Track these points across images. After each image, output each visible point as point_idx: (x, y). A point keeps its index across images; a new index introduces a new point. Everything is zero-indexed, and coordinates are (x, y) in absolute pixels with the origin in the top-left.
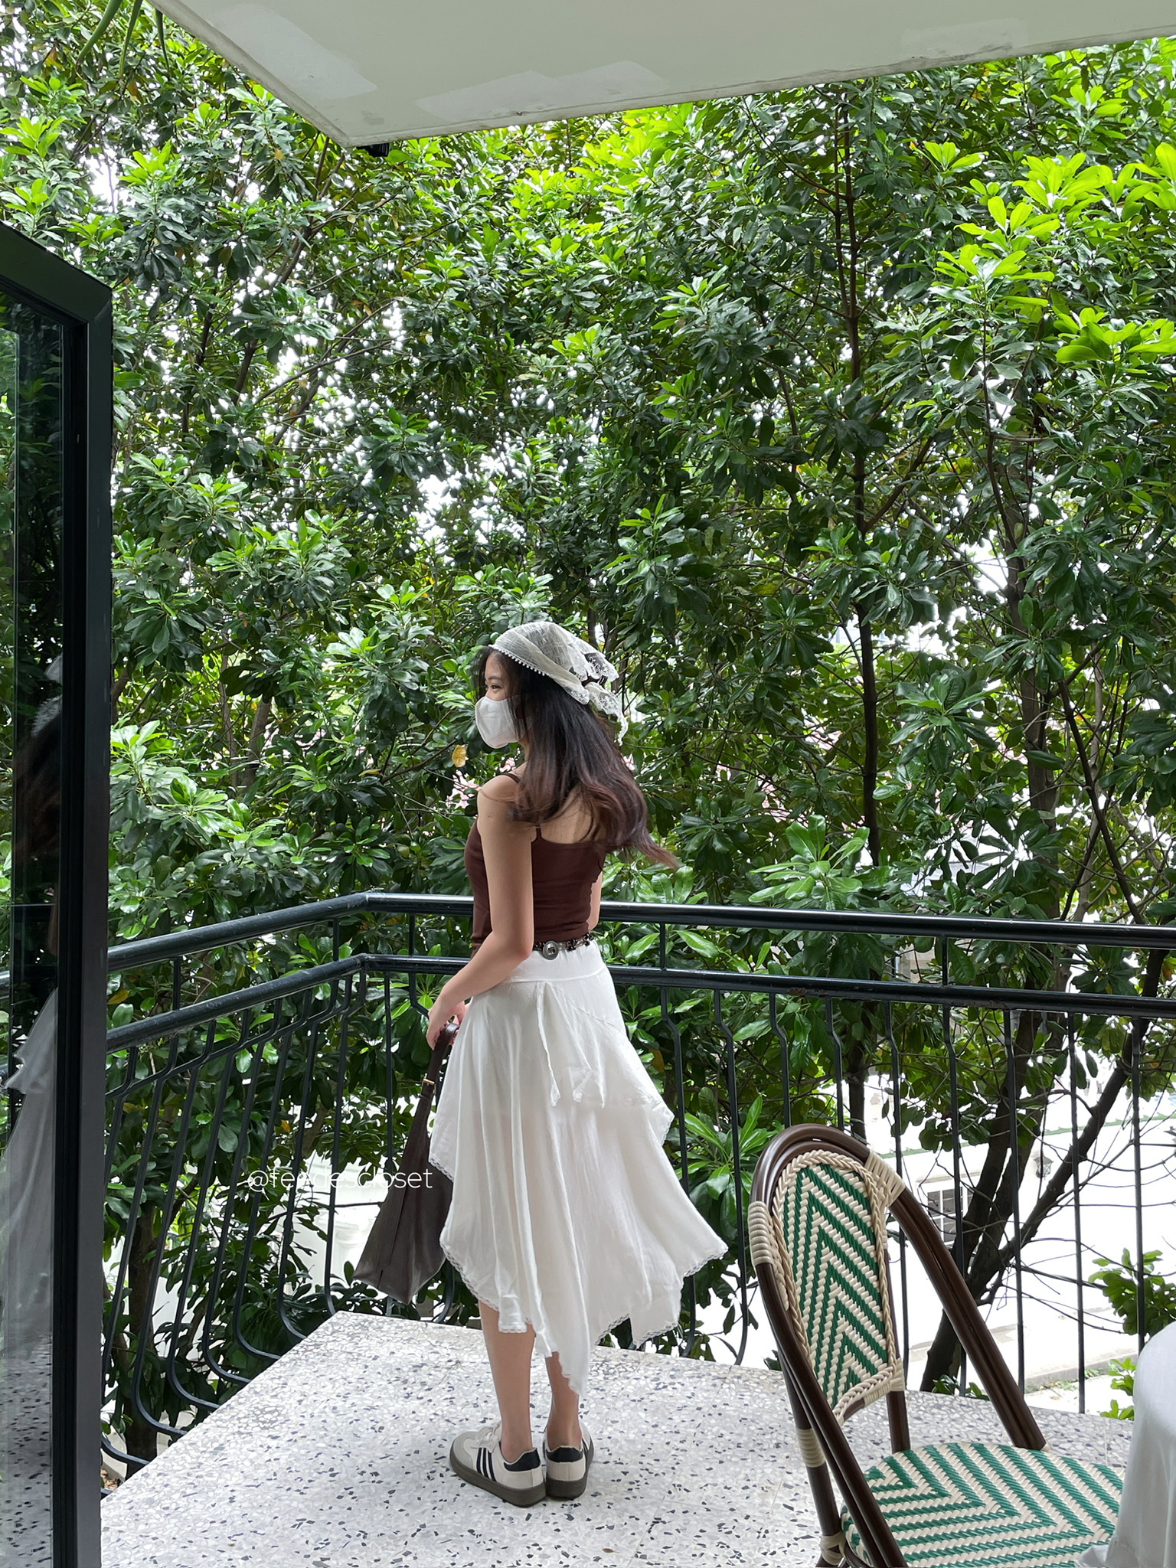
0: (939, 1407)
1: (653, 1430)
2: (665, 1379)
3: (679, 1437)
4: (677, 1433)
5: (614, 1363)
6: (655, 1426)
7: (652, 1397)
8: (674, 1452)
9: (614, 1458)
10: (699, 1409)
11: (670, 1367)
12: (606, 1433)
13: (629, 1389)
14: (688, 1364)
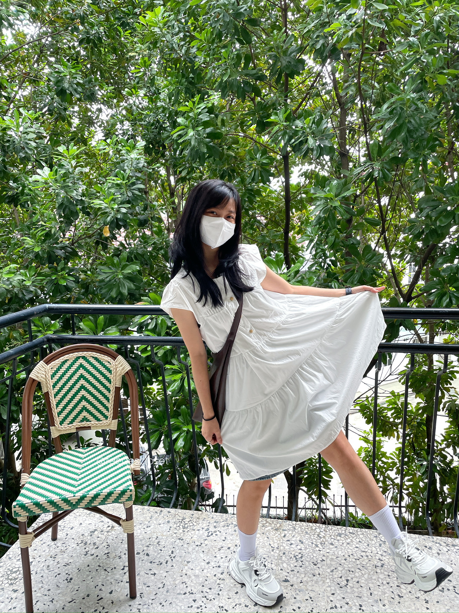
0: (340, 535)
1: (207, 566)
2: (212, 529)
3: (220, 570)
4: (219, 567)
5: (187, 520)
6: (208, 563)
7: (206, 542)
8: (218, 581)
9: (189, 589)
10: (229, 548)
11: (213, 521)
12: (184, 571)
13: (195, 538)
14: (222, 517)
